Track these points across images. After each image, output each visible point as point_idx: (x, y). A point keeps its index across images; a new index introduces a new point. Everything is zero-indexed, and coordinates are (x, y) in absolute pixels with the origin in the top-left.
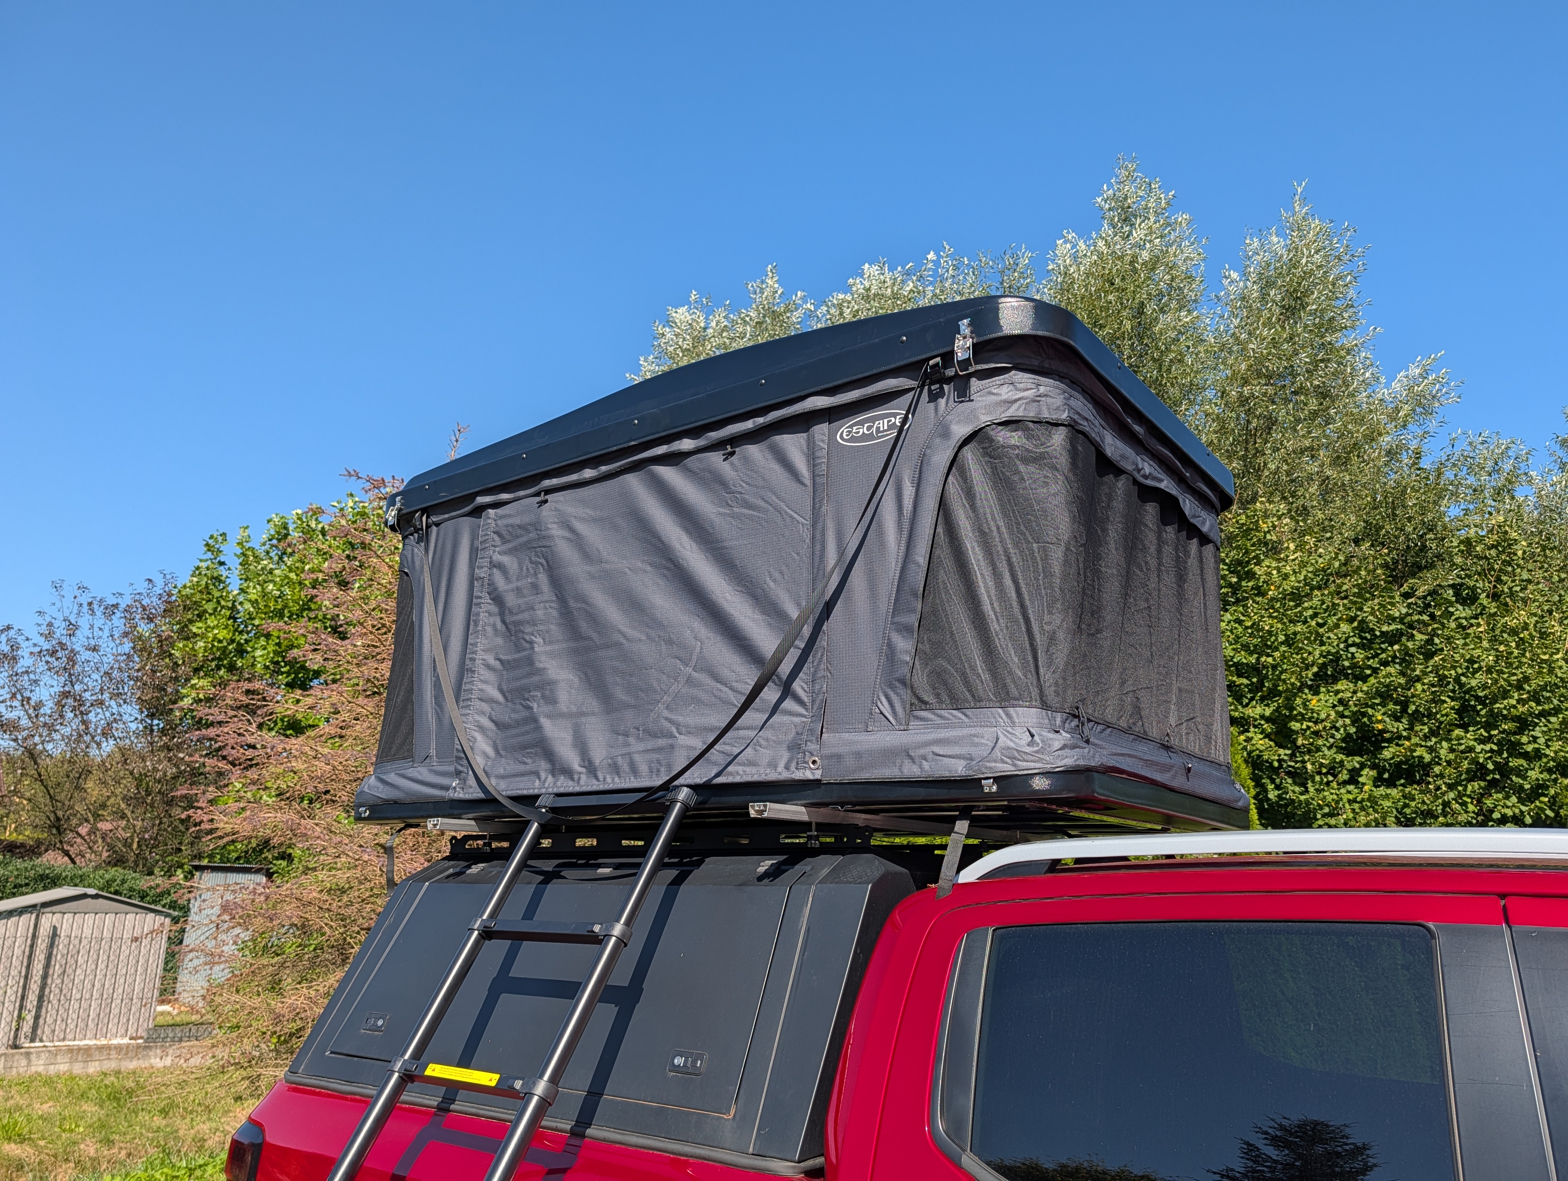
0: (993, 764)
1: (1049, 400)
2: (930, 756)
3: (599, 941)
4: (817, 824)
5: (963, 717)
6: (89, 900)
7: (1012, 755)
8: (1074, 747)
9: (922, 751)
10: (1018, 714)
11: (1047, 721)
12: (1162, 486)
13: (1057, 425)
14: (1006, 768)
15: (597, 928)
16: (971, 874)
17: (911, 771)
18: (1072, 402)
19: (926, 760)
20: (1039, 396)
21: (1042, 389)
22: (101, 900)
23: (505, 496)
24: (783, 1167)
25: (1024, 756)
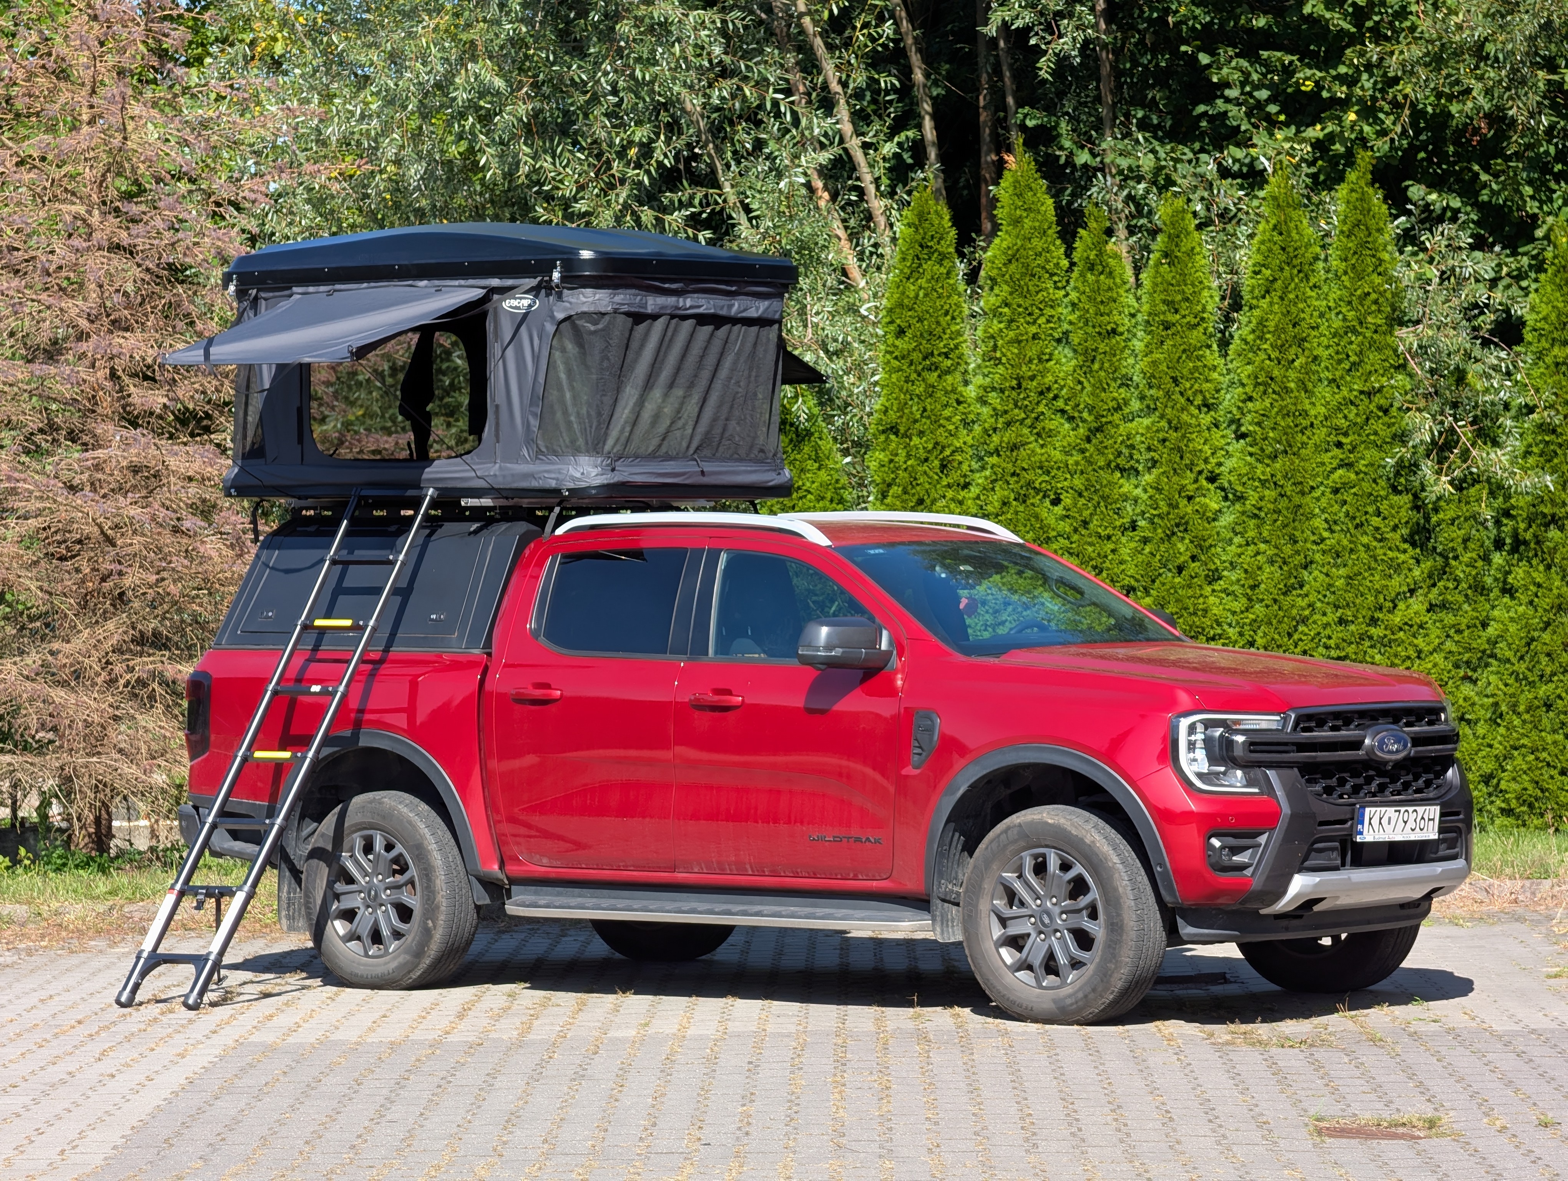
0: (566, 483)
1: (601, 301)
2: (543, 477)
3: (393, 563)
5: (557, 460)
7: (574, 479)
8: (602, 474)
9: (539, 475)
10: (579, 459)
11: (592, 463)
12: (701, 309)
13: (606, 313)
15: (390, 558)
16: (560, 531)
17: (535, 484)
18: (616, 298)
19: (541, 479)
20: (596, 300)
21: (597, 296)
23: (311, 289)
24: (476, 651)
25: (579, 480)
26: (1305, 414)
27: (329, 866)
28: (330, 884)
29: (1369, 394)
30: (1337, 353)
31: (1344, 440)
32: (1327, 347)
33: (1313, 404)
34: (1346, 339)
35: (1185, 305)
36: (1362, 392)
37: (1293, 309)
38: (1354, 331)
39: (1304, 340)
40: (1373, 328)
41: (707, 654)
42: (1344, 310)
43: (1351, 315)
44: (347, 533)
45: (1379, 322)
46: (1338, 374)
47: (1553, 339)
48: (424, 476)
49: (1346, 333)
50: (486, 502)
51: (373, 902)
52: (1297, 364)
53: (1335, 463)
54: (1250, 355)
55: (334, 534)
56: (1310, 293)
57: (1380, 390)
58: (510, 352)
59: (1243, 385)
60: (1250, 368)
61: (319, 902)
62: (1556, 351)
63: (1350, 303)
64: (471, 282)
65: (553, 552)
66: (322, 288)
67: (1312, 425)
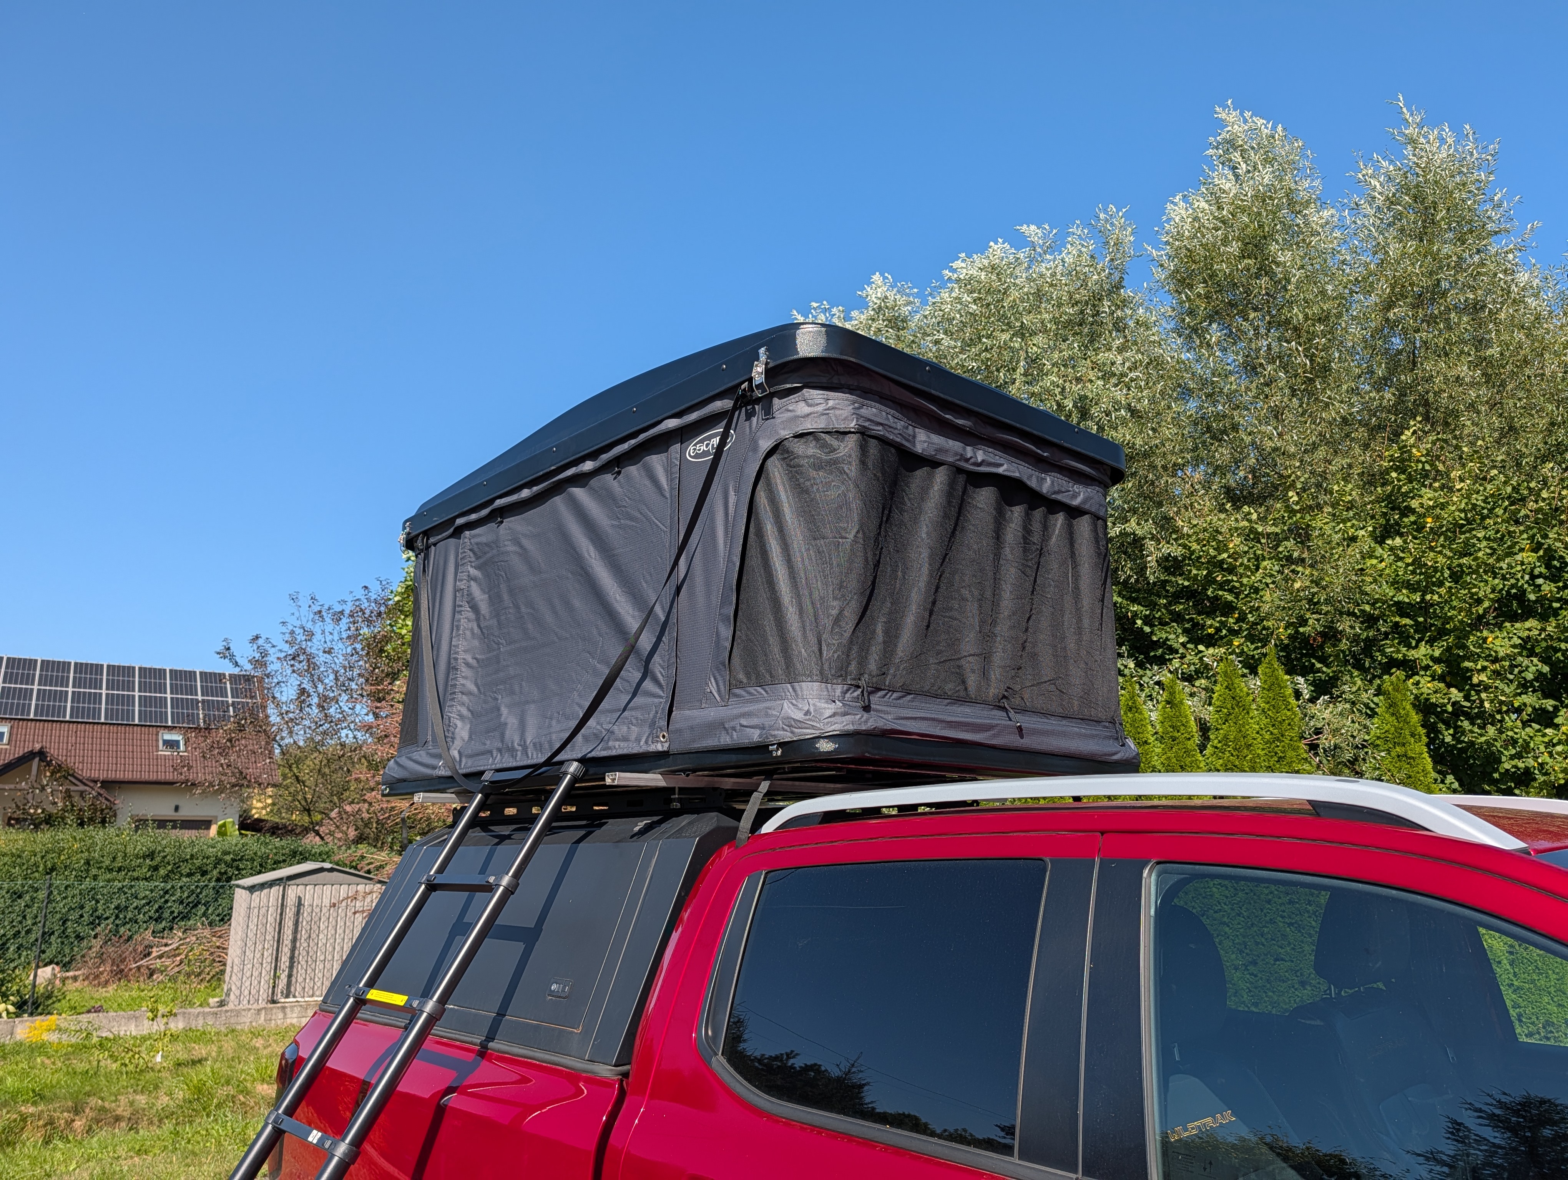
0: (776, 732)
1: (838, 412)
2: (738, 727)
3: (493, 888)
4: (680, 789)
5: (764, 693)
6: (326, 873)
7: (791, 723)
8: (845, 714)
9: (732, 724)
10: (801, 688)
11: (825, 693)
12: (1000, 470)
13: (845, 433)
14: (787, 737)
15: (492, 879)
16: (769, 827)
17: (725, 740)
18: (864, 411)
19: (735, 730)
20: (828, 409)
21: (831, 403)
22: (335, 873)
24: (604, 1069)
30: (1269, 752)
32: (1263, 749)
34: (1273, 745)
35: (1182, 728)
37: (1243, 730)
38: (1278, 739)
39: (1250, 745)
40: (1289, 738)
42: (1271, 729)
43: (1276, 731)
45: (1294, 735)
47: (1395, 743)
49: (1274, 742)
50: (653, 779)
65: (752, 865)
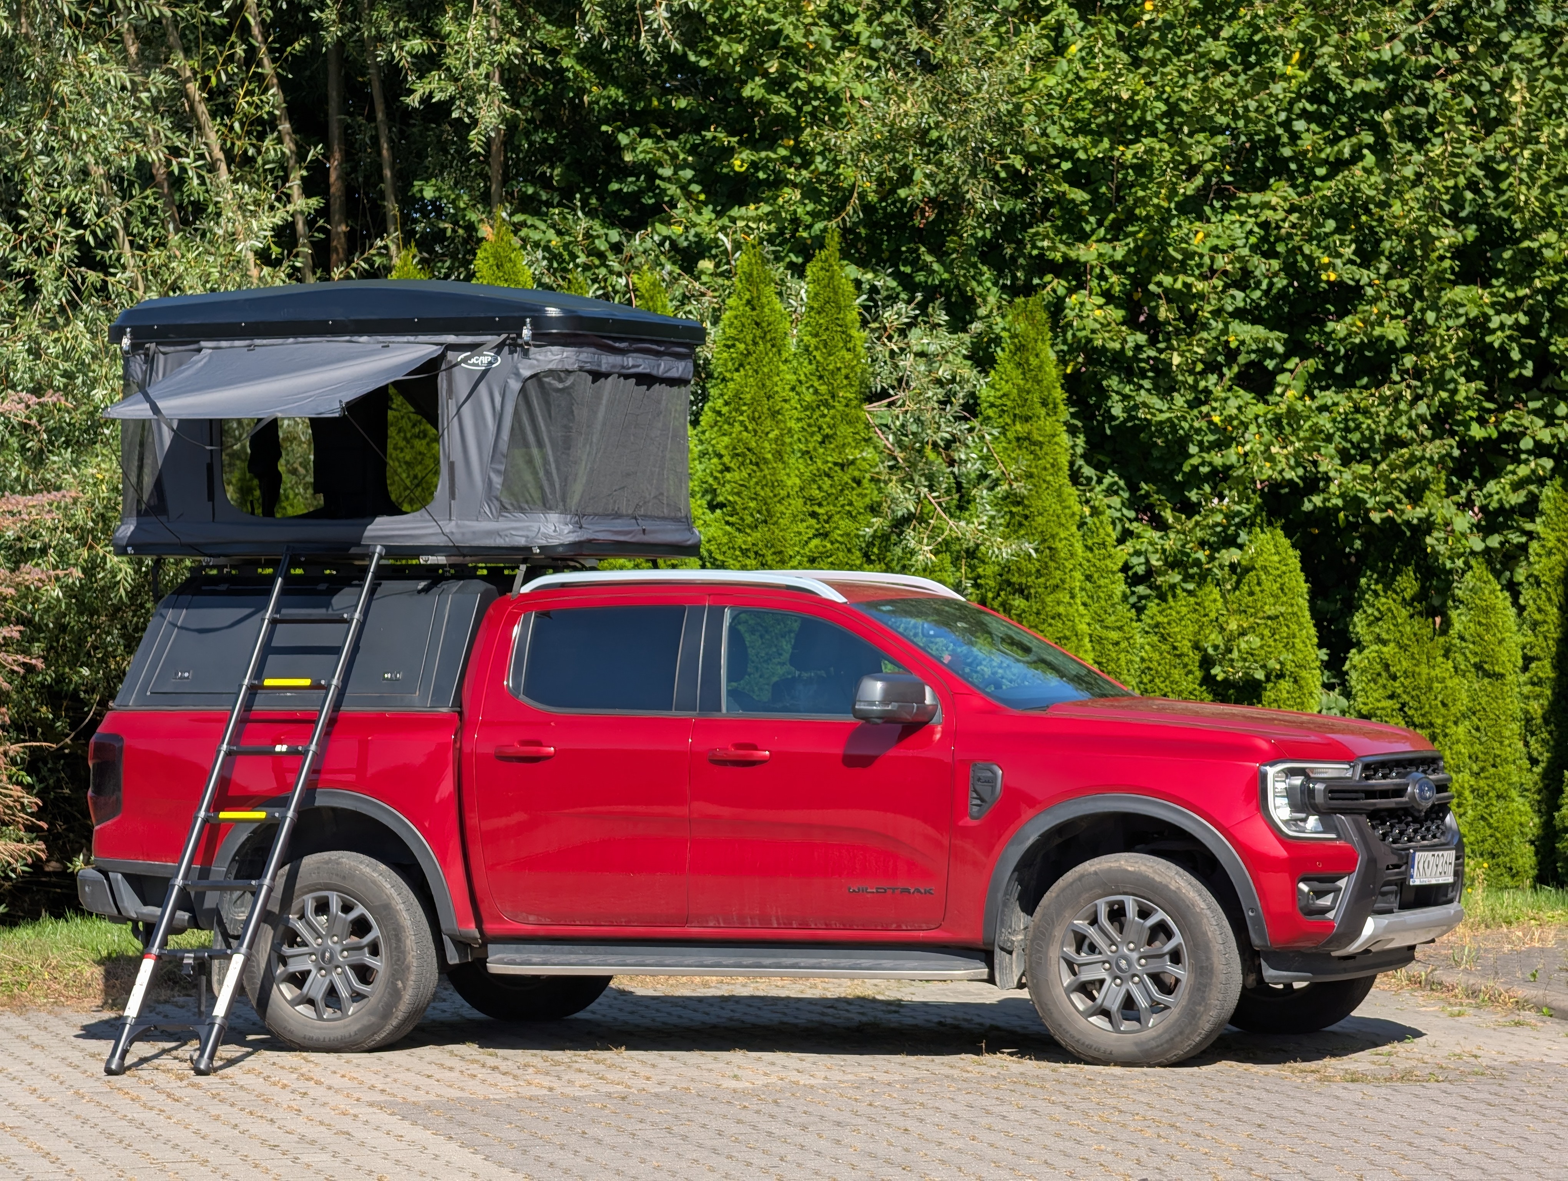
0: (538, 540)
1: (568, 359)
2: (509, 535)
3: (348, 622)
4: (449, 564)
5: (525, 517)
7: (546, 536)
8: (572, 532)
9: (505, 533)
10: (550, 517)
11: (563, 520)
13: (572, 371)
14: (543, 542)
16: (527, 589)
17: (500, 542)
18: (581, 356)
19: (507, 537)
20: (563, 357)
21: (564, 354)
23: (224, 344)
24: (444, 710)
25: (552, 537)
26: (781, 484)
27: (275, 928)
28: (276, 948)
29: (842, 466)
30: (809, 425)
31: (821, 511)
32: (799, 420)
33: (788, 475)
34: (817, 413)
36: (835, 464)
37: (768, 383)
38: (826, 404)
39: (778, 412)
40: (844, 402)
41: (720, 710)
42: (816, 384)
43: (823, 389)
44: (283, 592)
45: (852, 396)
46: (811, 446)
47: (1015, 415)
48: (366, 534)
49: (818, 407)
50: (441, 560)
51: (326, 963)
52: (771, 436)
53: (811, 533)
54: (726, 427)
55: (269, 593)
56: (783, 367)
57: (853, 462)
58: (466, 410)
59: (720, 456)
60: (726, 439)
61: (263, 965)
62: (1018, 427)
63: (821, 377)
64: (421, 338)
65: (526, 609)
66: (237, 343)
67: (788, 496)
